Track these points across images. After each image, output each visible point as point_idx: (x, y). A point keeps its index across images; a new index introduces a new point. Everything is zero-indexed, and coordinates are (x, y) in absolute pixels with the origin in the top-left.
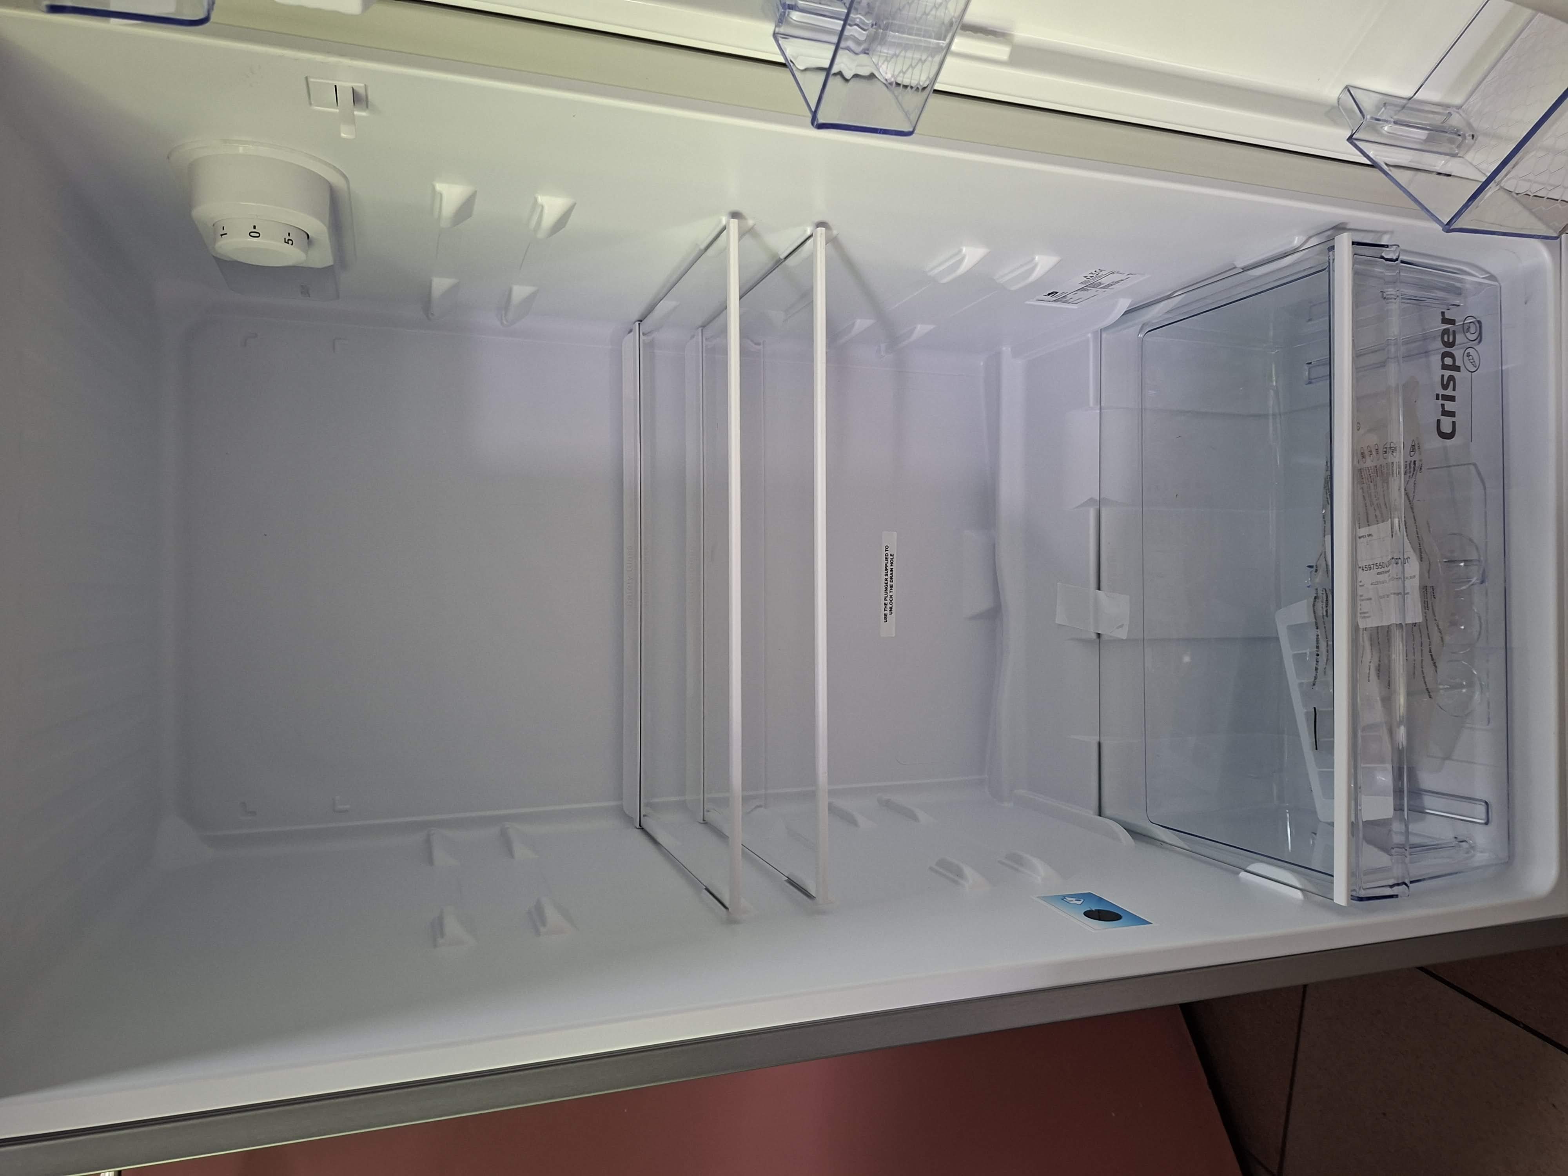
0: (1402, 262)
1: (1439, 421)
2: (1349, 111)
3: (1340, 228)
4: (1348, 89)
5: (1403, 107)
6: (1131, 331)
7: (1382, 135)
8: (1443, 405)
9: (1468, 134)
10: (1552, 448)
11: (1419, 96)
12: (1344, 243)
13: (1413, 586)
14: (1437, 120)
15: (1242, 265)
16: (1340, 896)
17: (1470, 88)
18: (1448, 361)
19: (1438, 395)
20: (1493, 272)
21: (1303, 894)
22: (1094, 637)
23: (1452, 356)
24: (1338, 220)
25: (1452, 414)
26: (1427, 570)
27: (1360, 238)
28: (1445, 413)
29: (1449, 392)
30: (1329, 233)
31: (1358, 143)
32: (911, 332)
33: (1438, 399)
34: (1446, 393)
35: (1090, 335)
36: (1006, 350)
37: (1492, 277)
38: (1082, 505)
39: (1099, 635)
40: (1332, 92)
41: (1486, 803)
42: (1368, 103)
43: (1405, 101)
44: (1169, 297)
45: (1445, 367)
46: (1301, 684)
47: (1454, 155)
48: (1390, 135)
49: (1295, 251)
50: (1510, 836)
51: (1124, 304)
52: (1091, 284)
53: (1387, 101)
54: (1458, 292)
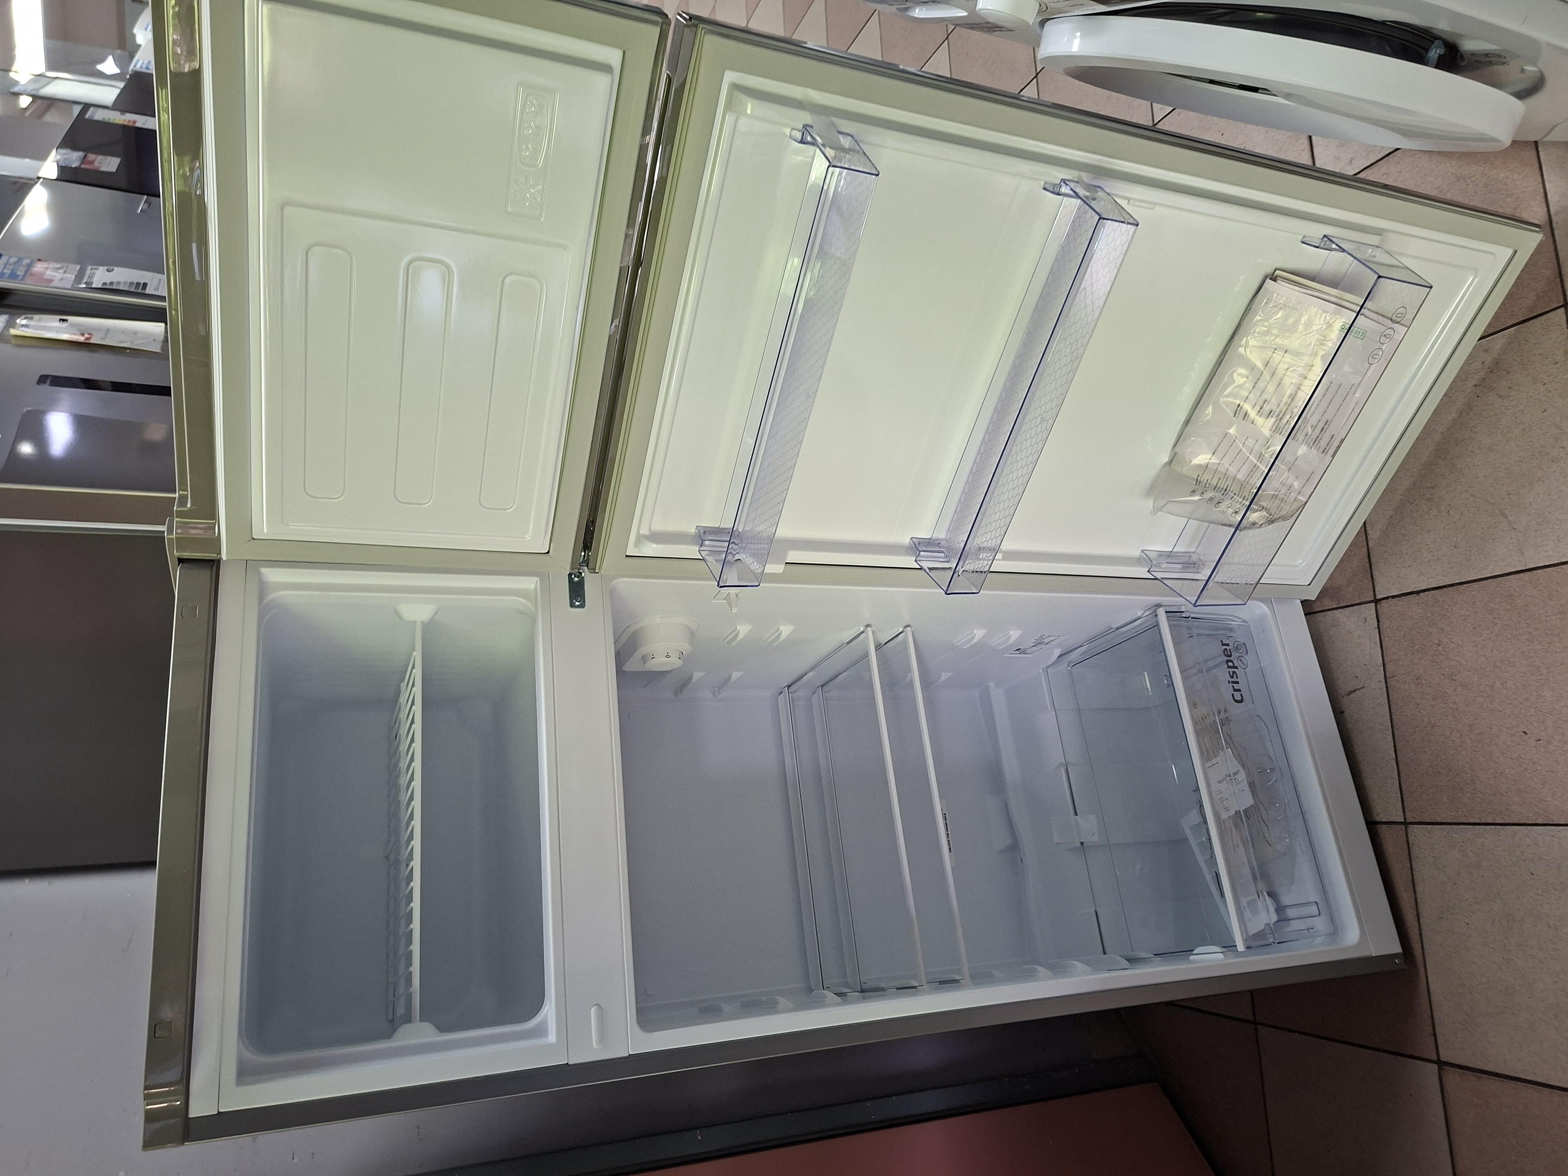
0: (1192, 618)
1: (1233, 694)
2: (1144, 559)
3: (1159, 606)
4: (1142, 551)
5: (1169, 556)
6: (1063, 667)
7: (1162, 568)
8: (1233, 686)
9: (1200, 564)
10: (1295, 703)
11: (1174, 550)
12: (1161, 612)
13: (1245, 785)
14: (1186, 559)
15: (1115, 627)
16: (1241, 947)
17: (1197, 544)
18: (1230, 664)
19: (1229, 681)
20: (1244, 618)
21: (1224, 955)
22: (1079, 845)
23: (1232, 662)
24: (1157, 602)
25: (1239, 690)
26: (1249, 774)
27: (1169, 609)
28: (1235, 690)
29: (1234, 679)
30: (1154, 608)
31: (1151, 572)
32: (940, 677)
33: (1229, 683)
34: (1233, 680)
35: (1041, 671)
36: (992, 685)
37: (1244, 621)
38: (1056, 768)
39: (1082, 843)
40: (1137, 553)
41: (1316, 903)
42: (1153, 555)
43: (1169, 553)
44: (1081, 646)
45: (1229, 667)
46: (1205, 860)
47: (1198, 572)
48: (1166, 568)
49: (1140, 618)
50: (1332, 920)
51: (1057, 652)
52: (1039, 643)
53: (1161, 554)
54: (1231, 630)
